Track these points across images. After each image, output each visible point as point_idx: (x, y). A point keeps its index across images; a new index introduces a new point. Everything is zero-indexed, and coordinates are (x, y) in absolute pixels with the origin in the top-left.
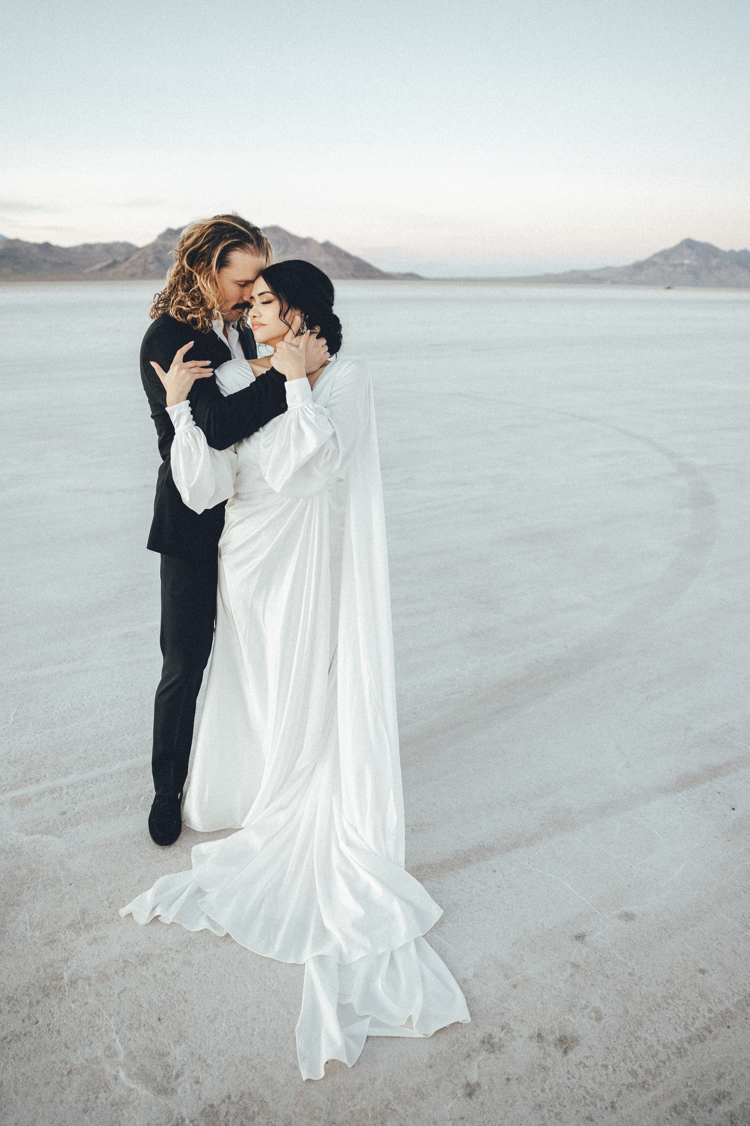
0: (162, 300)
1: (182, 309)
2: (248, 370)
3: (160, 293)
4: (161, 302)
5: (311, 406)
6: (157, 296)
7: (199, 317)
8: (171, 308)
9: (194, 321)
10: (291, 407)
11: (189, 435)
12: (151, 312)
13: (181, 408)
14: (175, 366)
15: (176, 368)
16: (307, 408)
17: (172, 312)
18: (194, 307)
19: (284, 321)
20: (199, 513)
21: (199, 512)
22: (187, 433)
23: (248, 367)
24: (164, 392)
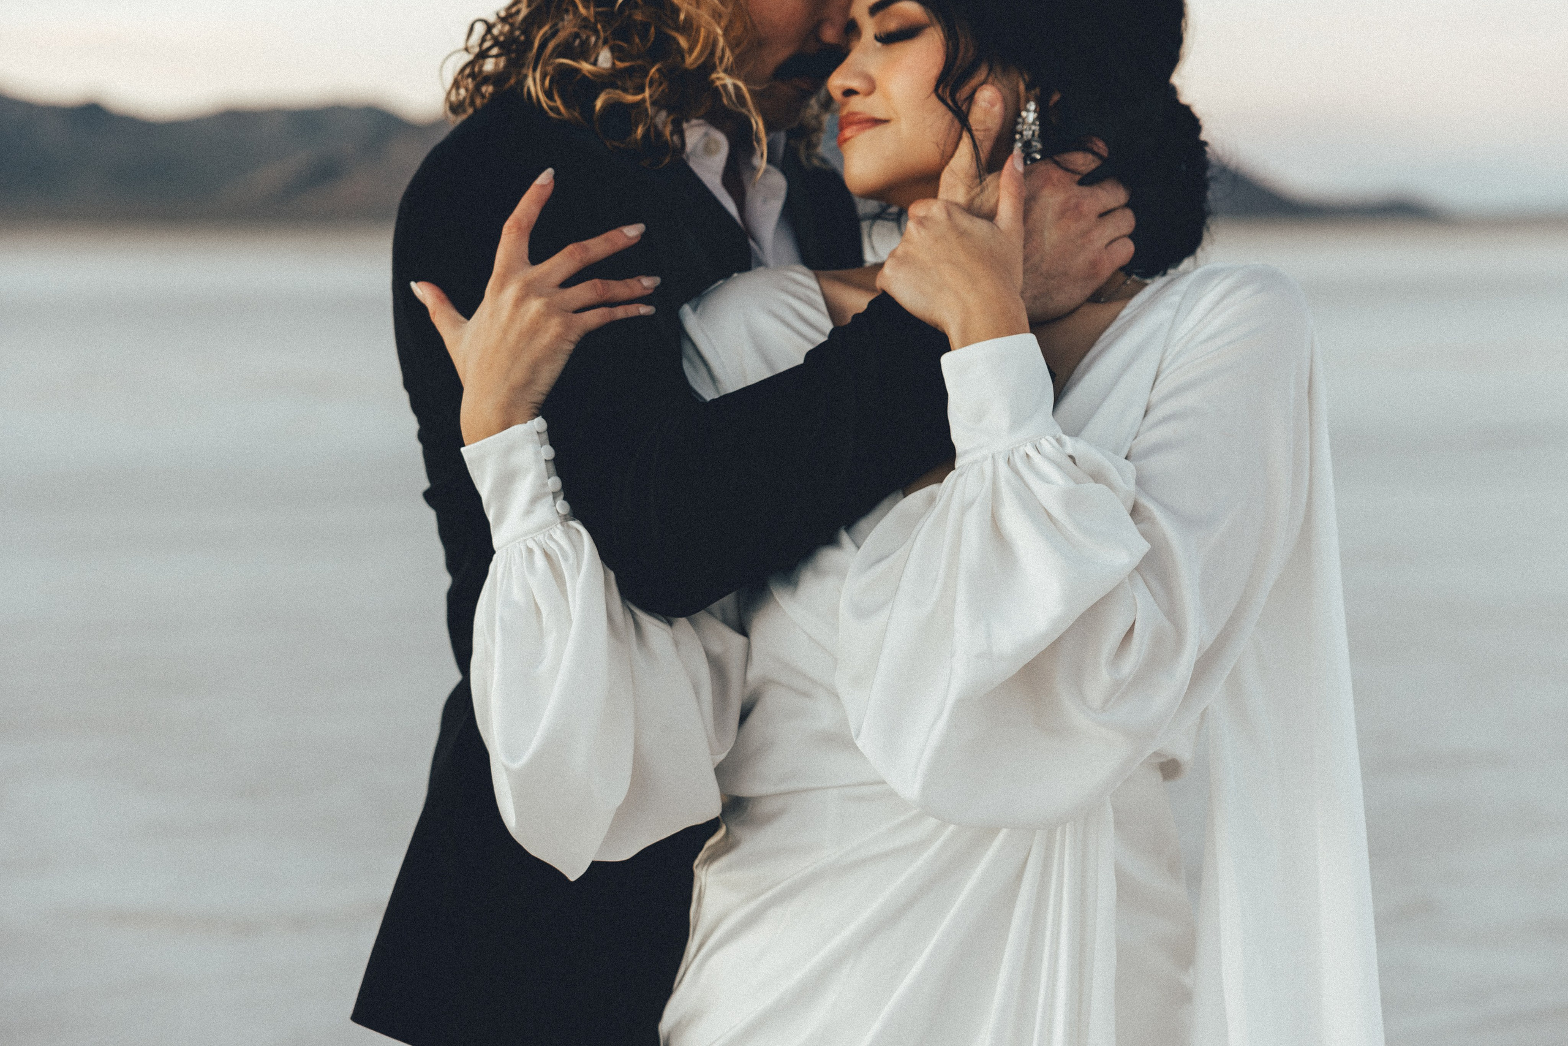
0: (496, 43)
1: (577, 71)
2: (811, 304)
3: (492, 19)
4: (495, 51)
5: (1048, 445)
6: (480, 29)
7: (643, 100)
8: (534, 70)
9: (621, 114)
10: (966, 452)
11: (540, 560)
12: (454, 92)
13: (509, 450)
14: (502, 286)
15: (512, 291)
16: (1032, 453)
17: (534, 85)
18: (626, 64)
19: (950, 102)
20: (573, 878)
21: (574, 872)
22: (530, 551)
23: (809, 293)
24: (455, 388)
